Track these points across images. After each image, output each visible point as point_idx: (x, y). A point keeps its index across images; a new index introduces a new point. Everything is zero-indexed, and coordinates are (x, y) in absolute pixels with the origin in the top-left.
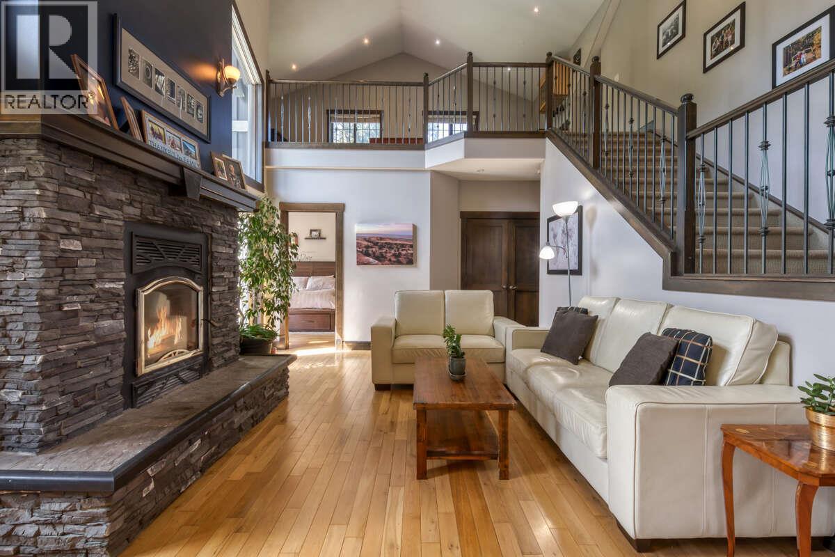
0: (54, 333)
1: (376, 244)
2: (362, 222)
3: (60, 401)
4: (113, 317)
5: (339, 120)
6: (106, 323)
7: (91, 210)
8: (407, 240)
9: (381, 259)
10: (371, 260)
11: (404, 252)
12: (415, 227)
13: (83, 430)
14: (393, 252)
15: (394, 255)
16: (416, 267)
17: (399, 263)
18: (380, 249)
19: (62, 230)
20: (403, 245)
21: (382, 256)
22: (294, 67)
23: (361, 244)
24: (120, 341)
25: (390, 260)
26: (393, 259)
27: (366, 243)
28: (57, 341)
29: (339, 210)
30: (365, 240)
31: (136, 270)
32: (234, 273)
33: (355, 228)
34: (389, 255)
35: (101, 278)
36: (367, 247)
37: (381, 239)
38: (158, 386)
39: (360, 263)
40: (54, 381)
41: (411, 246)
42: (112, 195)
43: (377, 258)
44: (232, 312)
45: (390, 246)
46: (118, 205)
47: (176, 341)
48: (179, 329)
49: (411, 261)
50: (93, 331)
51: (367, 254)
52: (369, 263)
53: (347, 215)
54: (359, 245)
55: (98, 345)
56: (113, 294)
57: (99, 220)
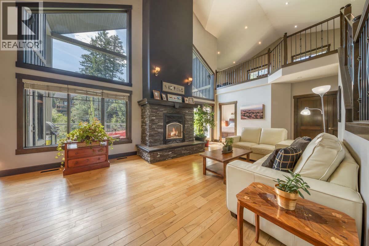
0: (151, 131)
1: (248, 112)
2: (243, 106)
3: (152, 140)
4: (161, 129)
5: (252, 72)
6: (160, 130)
7: (157, 112)
8: (260, 110)
9: (250, 117)
10: (246, 118)
11: (259, 114)
12: (264, 106)
13: (155, 145)
14: (254, 115)
15: (255, 116)
16: (265, 119)
17: (257, 118)
18: (249, 114)
19: (152, 116)
20: (258, 112)
21: (250, 116)
22: (234, 62)
23: (242, 113)
24: (162, 133)
25: (253, 117)
26: (254, 117)
27: (244, 112)
28: (151, 132)
29: (235, 103)
30: (244, 111)
31: (166, 121)
32: (193, 122)
33: (240, 108)
34: (252, 116)
35: (159, 123)
36: (244, 114)
37: (250, 111)
38: (171, 142)
39: (241, 119)
40: (151, 137)
41: (262, 112)
42: (161, 109)
43: (248, 117)
44: (192, 130)
45: (253, 113)
46: (162, 111)
47: (177, 135)
48: (177, 133)
49: (262, 117)
50: (157, 131)
51: (244, 116)
52: (245, 119)
53: (238, 104)
54: (241, 113)
55: (158, 133)
56: (161, 125)
57: (158, 114)
